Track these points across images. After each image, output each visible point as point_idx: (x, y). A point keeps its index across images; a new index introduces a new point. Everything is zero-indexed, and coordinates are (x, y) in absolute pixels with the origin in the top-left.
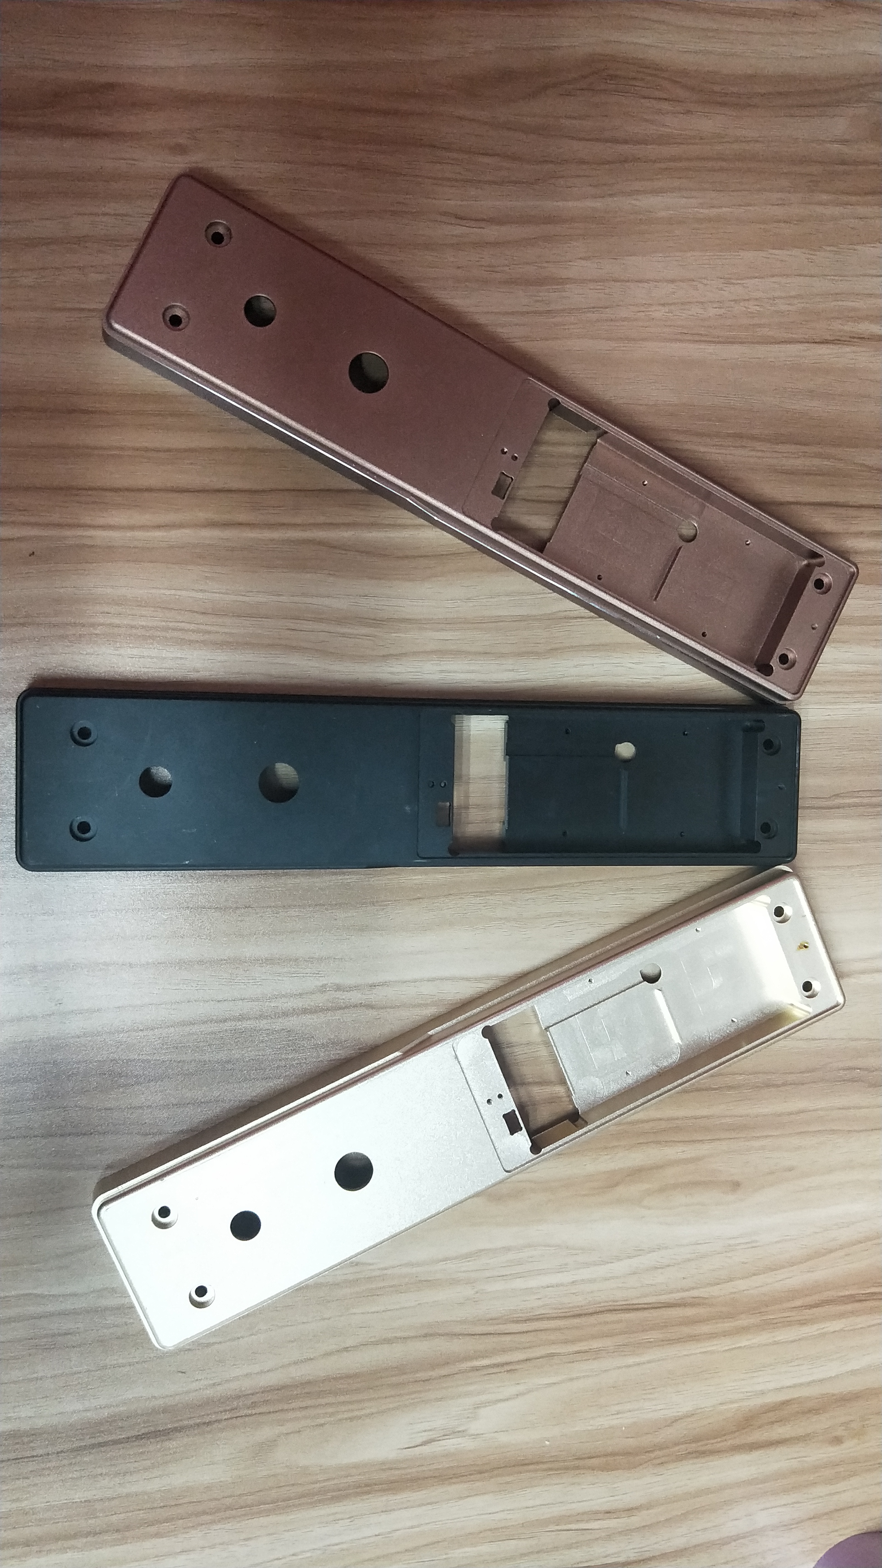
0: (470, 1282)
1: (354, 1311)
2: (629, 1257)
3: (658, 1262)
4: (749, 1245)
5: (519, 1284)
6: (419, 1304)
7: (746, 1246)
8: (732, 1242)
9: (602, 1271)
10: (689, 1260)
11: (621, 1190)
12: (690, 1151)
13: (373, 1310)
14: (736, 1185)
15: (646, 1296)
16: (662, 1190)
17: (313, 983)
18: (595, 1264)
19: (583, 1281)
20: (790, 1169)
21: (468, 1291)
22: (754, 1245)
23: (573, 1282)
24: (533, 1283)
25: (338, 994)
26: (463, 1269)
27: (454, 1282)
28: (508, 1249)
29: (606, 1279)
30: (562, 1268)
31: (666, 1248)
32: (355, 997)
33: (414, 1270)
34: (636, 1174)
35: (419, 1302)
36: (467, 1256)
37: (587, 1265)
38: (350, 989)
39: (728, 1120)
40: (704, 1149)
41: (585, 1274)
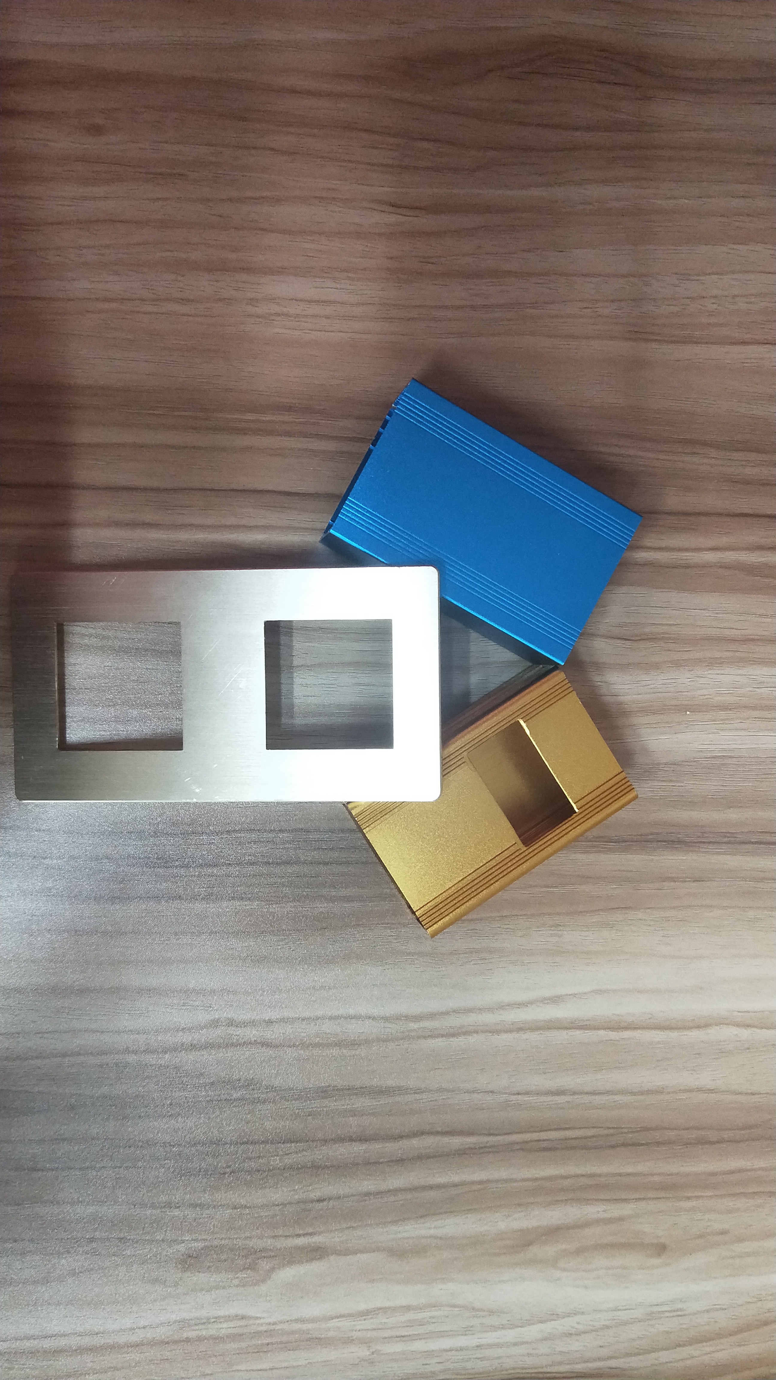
0: (365, 1342)
1: (239, 1367)
2: (541, 1322)
3: (573, 1327)
4: (675, 1314)
5: (418, 1346)
6: (309, 1363)
7: (671, 1314)
8: (655, 1309)
9: (510, 1335)
10: (608, 1327)
11: (535, 1251)
12: (615, 1211)
13: (259, 1367)
14: (661, 1249)
15: (560, 1363)
16: (579, 1252)
17: (203, 1017)
18: (503, 1327)
19: (491, 1346)
20: (723, 1232)
21: (364, 1352)
22: (680, 1313)
23: (478, 1346)
24: (434, 1345)
25: (231, 1030)
26: (358, 1328)
27: (349, 1341)
28: (408, 1308)
29: (516, 1344)
30: (467, 1331)
31: (583, 1313)
32: (251, 1034)
33: (305, 1327)
34: (552, 1233)
35: (310, 1361)
36: (364, 1314)
37: (495, 1328)
38: (244, 1024)
39: (656, 1179)
40: (627, 1209)
41: (492, 1337)
